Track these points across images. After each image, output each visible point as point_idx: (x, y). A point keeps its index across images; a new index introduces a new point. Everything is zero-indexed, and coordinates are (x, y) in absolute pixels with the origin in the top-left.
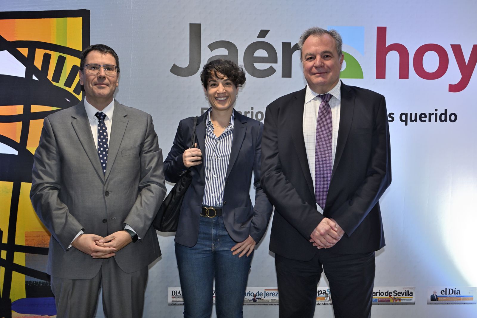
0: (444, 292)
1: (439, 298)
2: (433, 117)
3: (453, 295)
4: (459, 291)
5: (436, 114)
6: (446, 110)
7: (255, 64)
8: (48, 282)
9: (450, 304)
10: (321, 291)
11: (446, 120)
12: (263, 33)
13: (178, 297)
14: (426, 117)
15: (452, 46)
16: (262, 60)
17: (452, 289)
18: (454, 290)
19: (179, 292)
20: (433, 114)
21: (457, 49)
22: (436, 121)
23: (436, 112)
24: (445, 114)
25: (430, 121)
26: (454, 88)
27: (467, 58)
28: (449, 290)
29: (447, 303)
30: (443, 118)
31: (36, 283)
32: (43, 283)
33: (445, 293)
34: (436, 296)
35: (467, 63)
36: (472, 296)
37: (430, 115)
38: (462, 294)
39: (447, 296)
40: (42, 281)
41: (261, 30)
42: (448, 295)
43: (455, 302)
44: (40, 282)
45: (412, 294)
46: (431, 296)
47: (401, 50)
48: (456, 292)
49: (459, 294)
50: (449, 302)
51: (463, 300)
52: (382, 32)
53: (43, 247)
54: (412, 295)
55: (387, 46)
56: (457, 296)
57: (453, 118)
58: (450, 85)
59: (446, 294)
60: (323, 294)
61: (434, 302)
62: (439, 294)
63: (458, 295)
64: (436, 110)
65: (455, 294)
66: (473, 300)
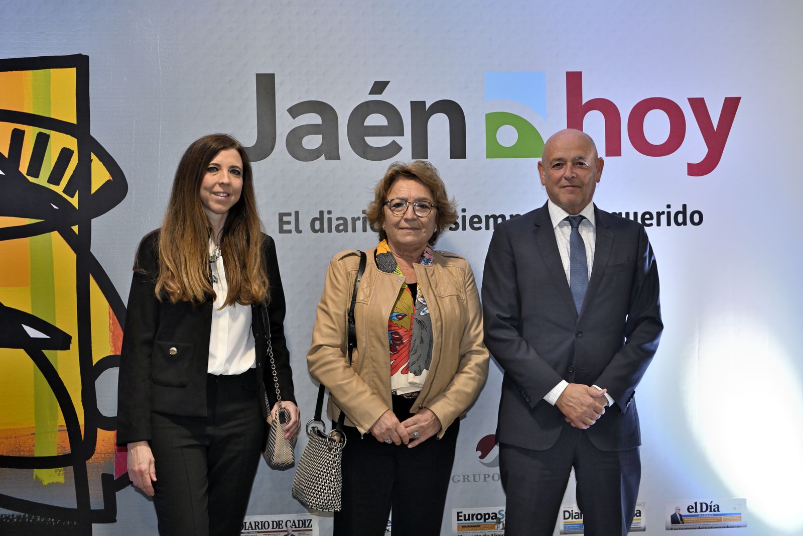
0: (693, 508)
1: (685, 519)
2: (664, 218)
3: (708, 512)
4: (718, 506)
5: (669, 213)
6: (684, 206)
7: (366, 138)
8: (27, 515)
9: (703, 528)
10: (489, 514)
11: (684, 223)
12: (379, 87)
13: (249, 533)
14: (651, 218)
15: (690, 100)
16: (378, 131)
17: (705, 503)
18: (709, 504)
19: (250, 523)
20: (663, 213)
21: (698, 105)
22: (669, 224)
23: (669, 210)
24: (684, 212)
25: (659, 224)
26: (696, 170)
27: (715, 120)
28: (701, 504)
29: (698, 526)
30: (680, 218)
31: (7, 518)
32: (19, 517)
33: (694, 510)
34: (680, 515)
35: (715, 128)
36: (740, 514)
37: (659, 214)
38: (722, 511)
39: (697, 515)
40: (16, 513)
41: (376, 82)
42: (699, 513)
43: (711, 524)
44: (13, 515)
45: (640, 513)
46: (672, 516)
47: (608, 109)
48: (713, 508)
49: (718, 511)
50: (701, 524)
51: (724, 521)
52: (574, 81)
53: (17, 455)
54: (640, 516)
55: (584, 102)
56: (714, 515)
57: (696, 218)
58: (688, 164)
59: (696, 512)
60: (492, 519)
61: (677, 526)
62: (684, 512)
63: (717, 513)
64: (669, 206)
65: (711, 511)
66: (741, 520)
